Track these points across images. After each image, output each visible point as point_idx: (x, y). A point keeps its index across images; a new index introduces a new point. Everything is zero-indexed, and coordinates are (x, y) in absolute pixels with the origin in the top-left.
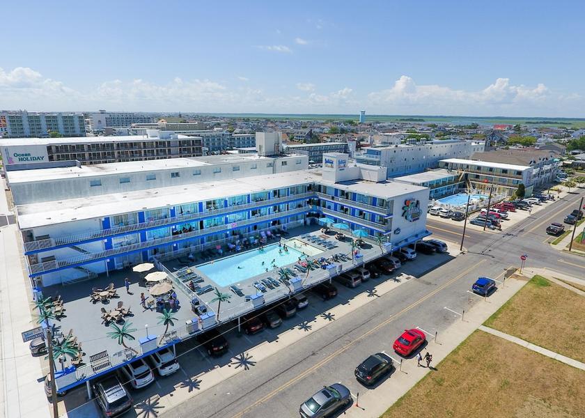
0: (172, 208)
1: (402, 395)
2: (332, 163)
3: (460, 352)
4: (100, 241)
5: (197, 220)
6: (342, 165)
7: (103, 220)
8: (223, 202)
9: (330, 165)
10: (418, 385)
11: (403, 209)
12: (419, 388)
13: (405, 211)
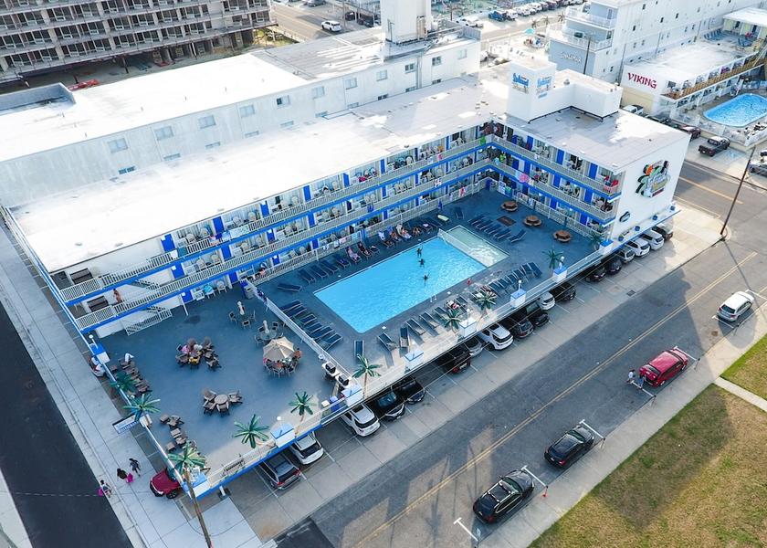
0: (264, 204)
1: (600, 481)
2: (526, 83)
3: (682, 419)
4: (166, 271)
5: (303, 215)
6: (544, 87)
7: (164, 239)
8: (342, 179)
9: (522, 86)
10: (620, 467)
11: (639, 180)
12: (621, 472)
13: (642, 184)
